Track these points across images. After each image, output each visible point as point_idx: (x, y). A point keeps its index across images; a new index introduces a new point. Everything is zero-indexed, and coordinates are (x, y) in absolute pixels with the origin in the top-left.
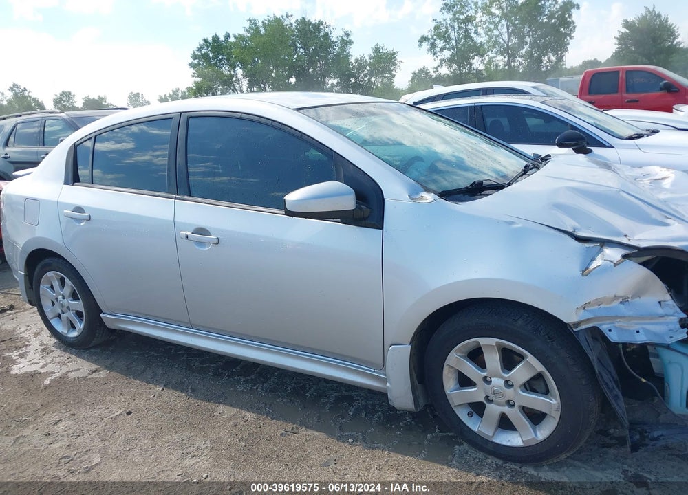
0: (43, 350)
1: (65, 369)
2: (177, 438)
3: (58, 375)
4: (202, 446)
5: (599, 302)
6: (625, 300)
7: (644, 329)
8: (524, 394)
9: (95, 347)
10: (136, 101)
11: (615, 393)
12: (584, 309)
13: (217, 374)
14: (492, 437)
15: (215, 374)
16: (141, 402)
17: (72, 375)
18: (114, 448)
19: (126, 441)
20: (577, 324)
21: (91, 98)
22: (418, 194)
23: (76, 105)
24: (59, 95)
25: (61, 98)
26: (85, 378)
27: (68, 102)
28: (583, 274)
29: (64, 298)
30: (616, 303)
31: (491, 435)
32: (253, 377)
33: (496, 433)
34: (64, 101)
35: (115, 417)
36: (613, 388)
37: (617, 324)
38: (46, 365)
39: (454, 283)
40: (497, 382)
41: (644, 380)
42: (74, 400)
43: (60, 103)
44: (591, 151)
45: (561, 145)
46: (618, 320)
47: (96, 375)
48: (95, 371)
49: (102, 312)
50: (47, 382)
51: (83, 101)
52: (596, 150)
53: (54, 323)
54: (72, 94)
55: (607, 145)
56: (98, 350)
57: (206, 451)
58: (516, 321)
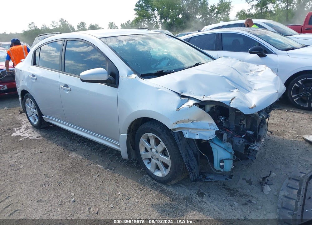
0: (26, 128)
1: (30, 135)
2: (51, 162)
3: (26, 137)
4: (58, 166)
5: (183, 122)
6: (193, 122)
7: (200, 134)
8: (161, 156)
9: (43, 128)
10: (112, 26)
11: (192, 159)
12: (176, 124)
13: (79, 142)
14: (154, 172)
15: (78, 142)
16: (47, 149)
17: (30, 138)
18: (30, 164)
19: (35, 162)
20: (174, 130)
21: (92, 25)
22: (131, 74)
23: (86, 28)
24: (79, 23)
25: (80, 25)
26: (34, 139)
27: (83, 27)
28: (177, 110)
29: (32, 109)
30: (190, 122)
31: (153, 171)
32: (91, 144)
33: (155, 171)
34: (82, 26)
35: (36, 154)
36: (192, 157)
37: (189, 131)
38: (25, 133)
39: (138, 111)
40: (154, 150)
41: (204, 155)
42: (26, 147)
43: (80, 27)
44: (266, 56)
45: (251, 53)
46: (190, 129)
47: (38, 139)
48: (38, 137)
49: (43, 115)
50: (21, 140)
51: (89, 26)
52: (269, 55)
53: (30, 118)
54: (85, 23)
55: (274, 53)
56: (44, 130)
57: (58, 168)
58: (157, 127)
